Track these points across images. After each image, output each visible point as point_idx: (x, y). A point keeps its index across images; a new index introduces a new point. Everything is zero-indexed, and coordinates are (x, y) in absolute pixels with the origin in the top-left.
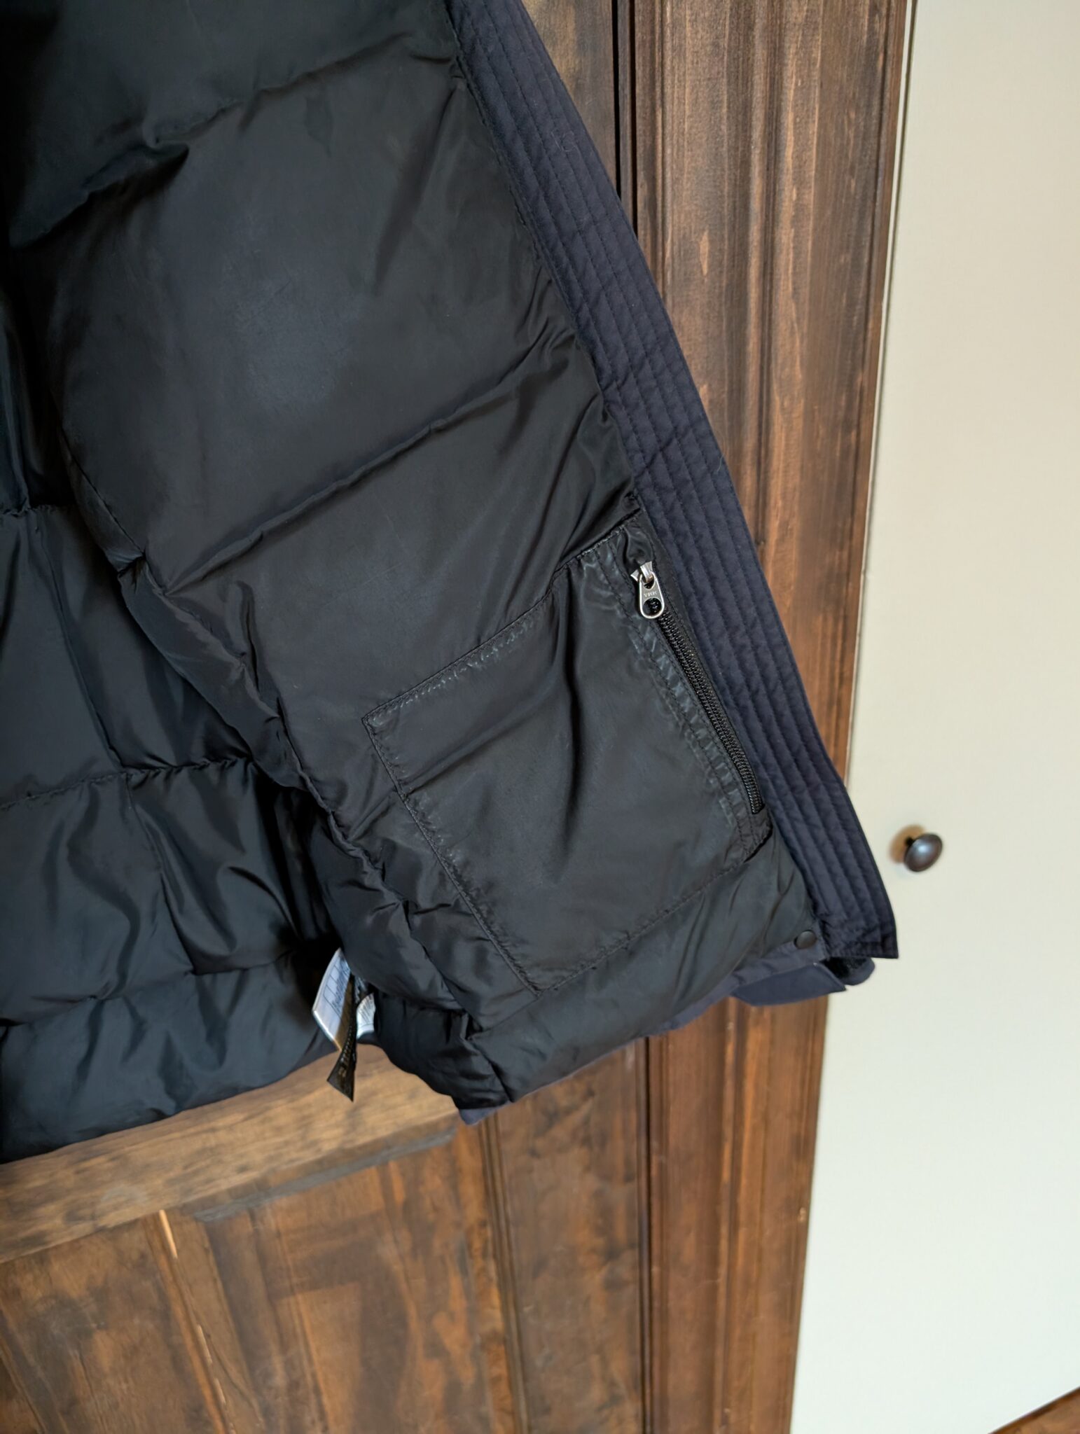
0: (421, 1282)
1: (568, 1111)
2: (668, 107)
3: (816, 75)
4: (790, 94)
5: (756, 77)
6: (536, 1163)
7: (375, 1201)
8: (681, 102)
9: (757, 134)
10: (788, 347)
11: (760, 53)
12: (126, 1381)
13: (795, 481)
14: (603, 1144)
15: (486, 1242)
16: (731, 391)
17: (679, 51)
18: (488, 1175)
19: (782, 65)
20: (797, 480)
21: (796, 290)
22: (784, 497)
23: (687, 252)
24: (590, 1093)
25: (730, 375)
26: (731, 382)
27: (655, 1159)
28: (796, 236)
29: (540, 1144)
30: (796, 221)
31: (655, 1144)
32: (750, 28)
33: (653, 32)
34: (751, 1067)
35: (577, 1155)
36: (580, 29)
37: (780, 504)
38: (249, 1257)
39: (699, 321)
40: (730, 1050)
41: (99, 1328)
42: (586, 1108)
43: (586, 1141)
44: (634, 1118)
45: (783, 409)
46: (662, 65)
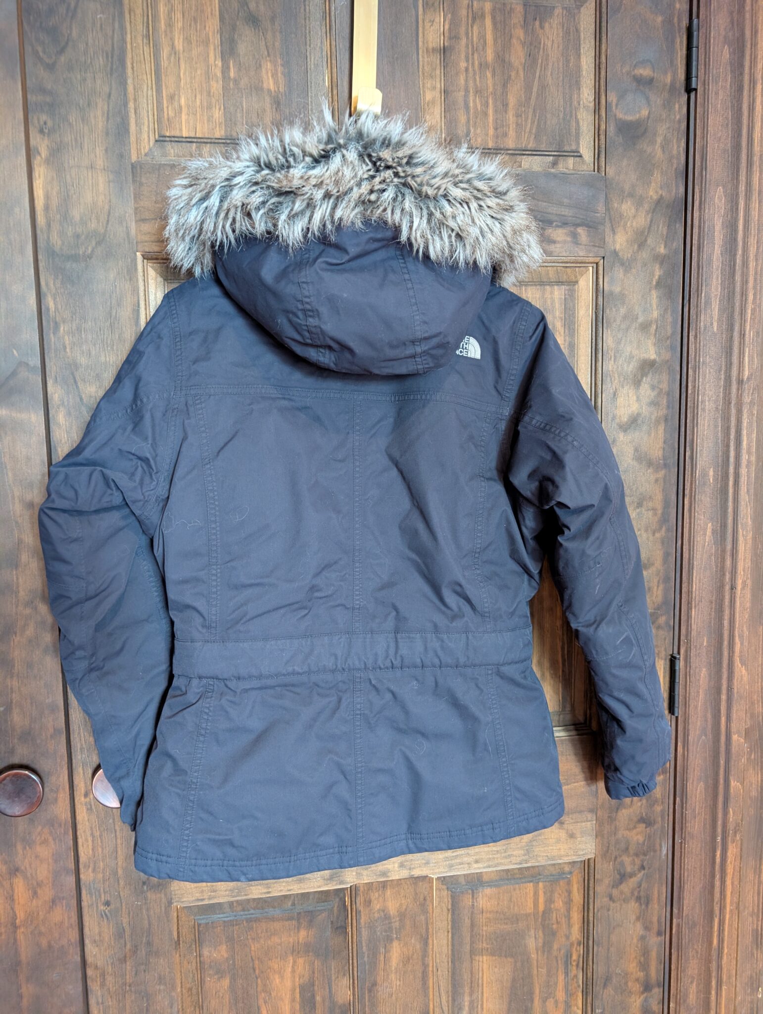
0: (544, 971)
1: (632, 875)
2: (699, 426)
3: (755, 418)
4: (745, 424)
5: (732, 419)
6: (612, 905)
7: (529, 908)
8: (704, 425)
9: (732, 436)
10: (745, 511)
11: (733, 411)
12: (400, 981)
13: (749, 564)
14: (647, 904)
15: (579, 956)
16: (721, 526)
17: (704, 410)
18: (586, 907)
19: (742, 415)
20: (750, 564)
21: (748, 491)
22: (744, 571)
23: (705, 475)
24: (643, 867)
25: (721, 520)
26: (721, 523)
27: (675, 921)
28: (748, 471)
29: (615, 892)
30: (748, 466)
31: (675, 911)
32: (730, 403)
33: (694, 404)
34: (730, 869)
35: (633, 905)
36: (668, 402)
37: (742, 573)
38: (467, 922)
39: (708, 499)
40: (718, 853)
41: (397, 938)
42: (640, 875)
43: (638, 899)
44: (664, 891)
45: (743, 535)
46: (697, 414)
